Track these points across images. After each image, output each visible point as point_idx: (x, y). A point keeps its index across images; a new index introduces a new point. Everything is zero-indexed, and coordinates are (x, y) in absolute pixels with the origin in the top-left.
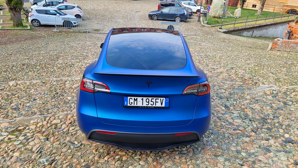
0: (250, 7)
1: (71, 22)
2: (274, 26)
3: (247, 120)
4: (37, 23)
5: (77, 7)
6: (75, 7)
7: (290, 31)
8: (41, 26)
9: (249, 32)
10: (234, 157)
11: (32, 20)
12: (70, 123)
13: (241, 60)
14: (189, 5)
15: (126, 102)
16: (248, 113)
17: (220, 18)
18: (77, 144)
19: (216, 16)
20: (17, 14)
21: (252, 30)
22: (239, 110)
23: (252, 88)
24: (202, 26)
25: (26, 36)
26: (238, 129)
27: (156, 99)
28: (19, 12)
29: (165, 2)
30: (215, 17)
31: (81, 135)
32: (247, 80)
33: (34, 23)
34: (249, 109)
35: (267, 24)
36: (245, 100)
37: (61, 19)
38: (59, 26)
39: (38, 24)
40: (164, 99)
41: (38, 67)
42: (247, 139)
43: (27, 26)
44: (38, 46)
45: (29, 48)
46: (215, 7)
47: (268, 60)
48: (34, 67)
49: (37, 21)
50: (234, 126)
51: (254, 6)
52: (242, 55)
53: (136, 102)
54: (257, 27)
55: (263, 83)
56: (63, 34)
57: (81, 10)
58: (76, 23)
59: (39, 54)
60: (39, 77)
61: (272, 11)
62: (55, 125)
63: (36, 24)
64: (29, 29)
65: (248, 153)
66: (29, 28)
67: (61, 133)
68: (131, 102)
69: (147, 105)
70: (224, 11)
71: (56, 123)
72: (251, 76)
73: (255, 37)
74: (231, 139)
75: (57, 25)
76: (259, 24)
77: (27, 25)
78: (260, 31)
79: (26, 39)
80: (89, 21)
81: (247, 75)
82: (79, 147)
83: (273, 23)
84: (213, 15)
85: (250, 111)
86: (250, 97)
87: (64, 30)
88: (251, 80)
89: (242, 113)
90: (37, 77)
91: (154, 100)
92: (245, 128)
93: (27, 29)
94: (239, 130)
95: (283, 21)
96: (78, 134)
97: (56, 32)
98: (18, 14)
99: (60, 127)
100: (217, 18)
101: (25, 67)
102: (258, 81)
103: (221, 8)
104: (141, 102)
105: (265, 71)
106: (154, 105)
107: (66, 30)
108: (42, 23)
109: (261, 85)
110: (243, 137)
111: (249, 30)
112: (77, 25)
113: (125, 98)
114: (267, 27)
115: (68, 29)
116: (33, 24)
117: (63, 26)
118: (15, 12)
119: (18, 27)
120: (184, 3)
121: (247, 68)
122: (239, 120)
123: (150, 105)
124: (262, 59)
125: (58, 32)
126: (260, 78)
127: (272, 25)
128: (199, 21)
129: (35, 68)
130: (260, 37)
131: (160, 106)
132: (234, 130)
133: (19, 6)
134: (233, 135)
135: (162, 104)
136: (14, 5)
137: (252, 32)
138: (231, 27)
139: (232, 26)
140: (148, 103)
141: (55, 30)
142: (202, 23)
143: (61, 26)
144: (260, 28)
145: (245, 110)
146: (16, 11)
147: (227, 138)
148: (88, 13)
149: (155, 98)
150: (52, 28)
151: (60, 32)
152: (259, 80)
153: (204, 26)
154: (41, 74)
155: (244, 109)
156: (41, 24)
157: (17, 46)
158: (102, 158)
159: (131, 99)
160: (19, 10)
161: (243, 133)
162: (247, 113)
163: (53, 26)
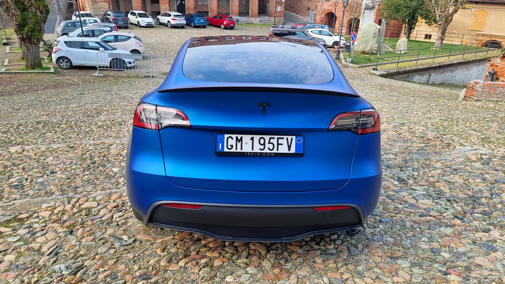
0: (422, 38)
1: (124, 61)
2: (464, 66)
3: (443, 201)
4: (67, 62)
5: (134, 37)
6: (130, 38)
7: (493, 72)
8: (73, 67)
9: (422, 75)
10: (428, 259)
11: (58, 59)
12: (115, 207)
13: (416, 113)
14: (320, 34)
15: (220, 144)
16: (443, 188)
17: (372, 54)
18: (127, 239)
19: (366, 50)
20: (32, 47)
21: (428, 72)
22: (426, 184)
23: (443, 151)
24: (344, 65)
25: (46, 82)
26: (429, 214)
27: (278, 139)
28: (36, 44)
29: (280, 29)
30: (364, 53)
31: (135, 224)
32: (431, 140)
33: (61, 63)
34: (443, 183)
35: (452, 63)
36: (434, 170)
37: (107, 56)
38: (103, 67)
39: (68, 64)
40: (294, 137)
41: (62, 126)
42: (449, 231)
43: (49, 69)
44: (66, 97)
45: (50, 100)
46: (364, 36)
47: (462, 112)
48: (57, 125)
49: (66, 60)
50: (419, 210)
51: (428, 36)
52: (416, 106)
53: (239, 145)
54: (435, 67)
55: (461, 145)
56: (109, 80)
57: (141, 42)
58: (132, 63)
59: (67, 108)
60: (64, 139)
61: (459, 43)
62: (87, 210)
63: (64, 64)
64: (52, 73)
65: (455, 253)
66: (52, 70)
67: (97, 222)
68: (230, 143)
69: (260, 149)
70: (379, 42)
71: (90, 208)
72: (438, 135)
73: (433, 84)
74: (418, 229)
75: (100, 65)
76: (438, 63)
77: (50, 66)
78: (441, 74)
79: (47, 88)
80: (154, 60)
81: (429, 132)
82: (130, 245)
83: (461, 61)
84: (362, 49)
85: (446, 185)
86: (441, 165)
87: (111, 74)
88: (439, 139)
89: (432, 189)
90: (60, 141)
91: (274, 141)
92: (442, 212)
93: (48, 72)
94: (431, 216)
95: (479, 58)
96: (129, 224)
97: (98, 76)
98: (34, 47)
99: (96, 213)
100: (368, 54)
101: (40, 126)
102: (452, 142)
103: (374, 37)
104: (249, 144)
105: (461, 127)
106: (275, 151)
107: (115, 74)
108: (75, 62)
109: (458, 147)
110: (441, 226)
111: (422, 73)
112: (134, 67)
113: (219, 136)
114: (453, 68)
115: (119, 73)
116: (59, 65)
117: (110, 67)
118: (29, 45)
119: (33, 69)
120: (311, 31)
121: (429, 124)
122: (428, 200)
123: (266, 151)
124: (452, 112)
125: (101, 77)
126: (453, 138)
127: (460, 64)
128: (338, 58)
129: (58, 127)
130: (442, 84)
131: (287, 151)
132: (421, 216)
133: (36, 34)
134: (420, 224)
135: (289, 148)
136: (28, 32)
137: (427, 76)
138: (392, 67)
139: (394, 66)
140: (262, 147)
141: (96, 73)
142: (343, 61)
143: (107, 67)
144: (441, 70)
145: (437, 184)
146: (31, 43)
147: (409, 228)
148: (153, 49)
149: (276, 137)
150: (91, 71)
151: (104, 77)
152: (453, 140)
153: (347, 67)
154: (68, 136)
155: (435, 182)
156: (74, 64)
157: (30, 97)
158: (175, 263)
159: (230, 139)
160: (37, 41)
161: (438, 220)
162: (442, 190)
163: (94, 68)
